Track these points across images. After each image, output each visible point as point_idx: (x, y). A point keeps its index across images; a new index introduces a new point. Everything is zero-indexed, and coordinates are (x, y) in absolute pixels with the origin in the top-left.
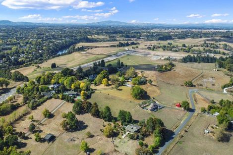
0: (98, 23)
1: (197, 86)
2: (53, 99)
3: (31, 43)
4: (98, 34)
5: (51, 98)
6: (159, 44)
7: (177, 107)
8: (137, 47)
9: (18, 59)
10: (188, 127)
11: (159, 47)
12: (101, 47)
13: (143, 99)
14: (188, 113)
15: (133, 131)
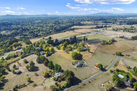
0: (94, 14)
1: (125, 56)
2: (34, 54)
3: (48, 26)
4: (88, 21)
5: (33, 54)
6: (124, 27)
7: (96, 67)
8: (106, 29)
9: (38, 34)
10: (93, 80)
11: (122, 29)
12: (85, 28)
13: (77, 60)
14: (101, 72)
15: (57, 76)
